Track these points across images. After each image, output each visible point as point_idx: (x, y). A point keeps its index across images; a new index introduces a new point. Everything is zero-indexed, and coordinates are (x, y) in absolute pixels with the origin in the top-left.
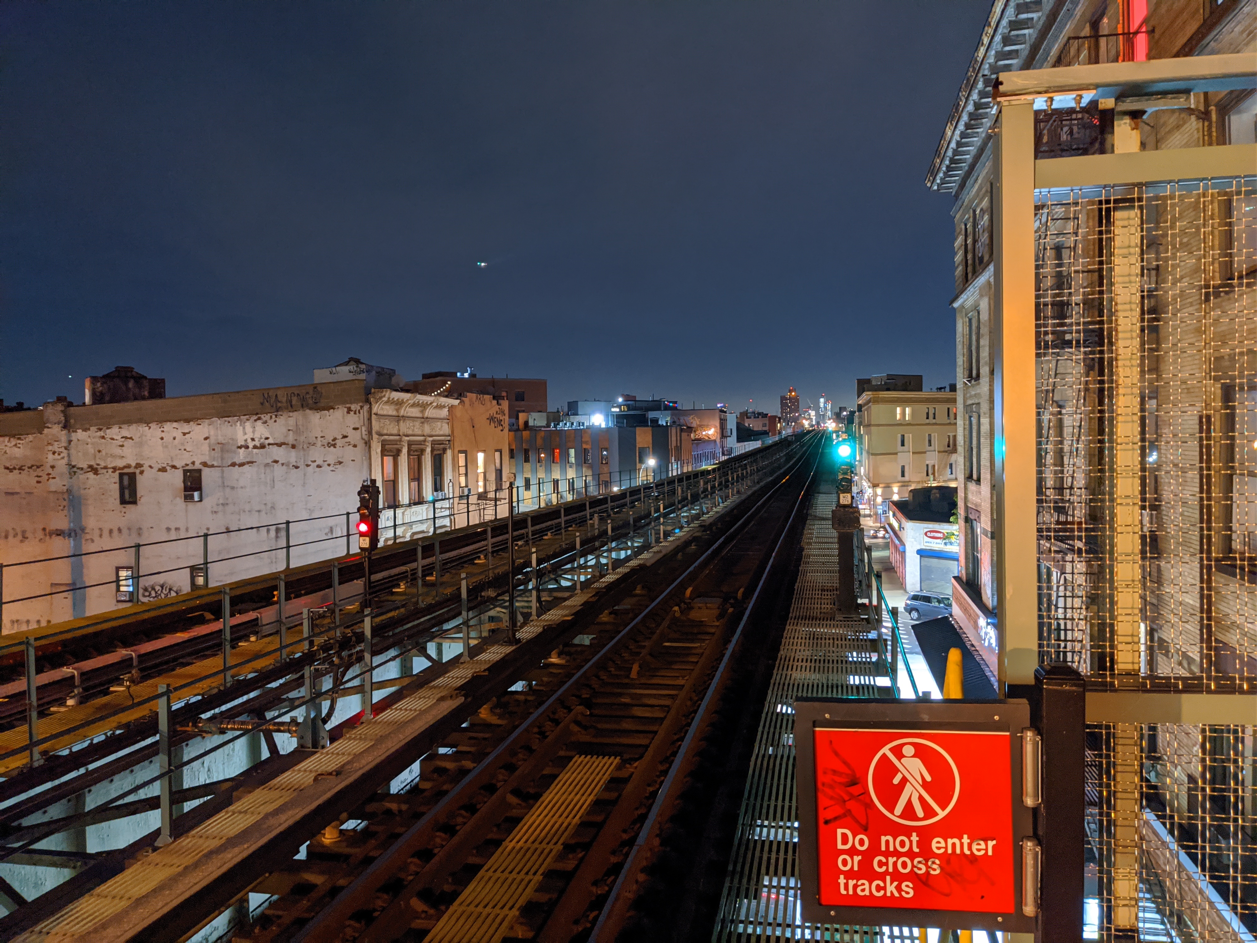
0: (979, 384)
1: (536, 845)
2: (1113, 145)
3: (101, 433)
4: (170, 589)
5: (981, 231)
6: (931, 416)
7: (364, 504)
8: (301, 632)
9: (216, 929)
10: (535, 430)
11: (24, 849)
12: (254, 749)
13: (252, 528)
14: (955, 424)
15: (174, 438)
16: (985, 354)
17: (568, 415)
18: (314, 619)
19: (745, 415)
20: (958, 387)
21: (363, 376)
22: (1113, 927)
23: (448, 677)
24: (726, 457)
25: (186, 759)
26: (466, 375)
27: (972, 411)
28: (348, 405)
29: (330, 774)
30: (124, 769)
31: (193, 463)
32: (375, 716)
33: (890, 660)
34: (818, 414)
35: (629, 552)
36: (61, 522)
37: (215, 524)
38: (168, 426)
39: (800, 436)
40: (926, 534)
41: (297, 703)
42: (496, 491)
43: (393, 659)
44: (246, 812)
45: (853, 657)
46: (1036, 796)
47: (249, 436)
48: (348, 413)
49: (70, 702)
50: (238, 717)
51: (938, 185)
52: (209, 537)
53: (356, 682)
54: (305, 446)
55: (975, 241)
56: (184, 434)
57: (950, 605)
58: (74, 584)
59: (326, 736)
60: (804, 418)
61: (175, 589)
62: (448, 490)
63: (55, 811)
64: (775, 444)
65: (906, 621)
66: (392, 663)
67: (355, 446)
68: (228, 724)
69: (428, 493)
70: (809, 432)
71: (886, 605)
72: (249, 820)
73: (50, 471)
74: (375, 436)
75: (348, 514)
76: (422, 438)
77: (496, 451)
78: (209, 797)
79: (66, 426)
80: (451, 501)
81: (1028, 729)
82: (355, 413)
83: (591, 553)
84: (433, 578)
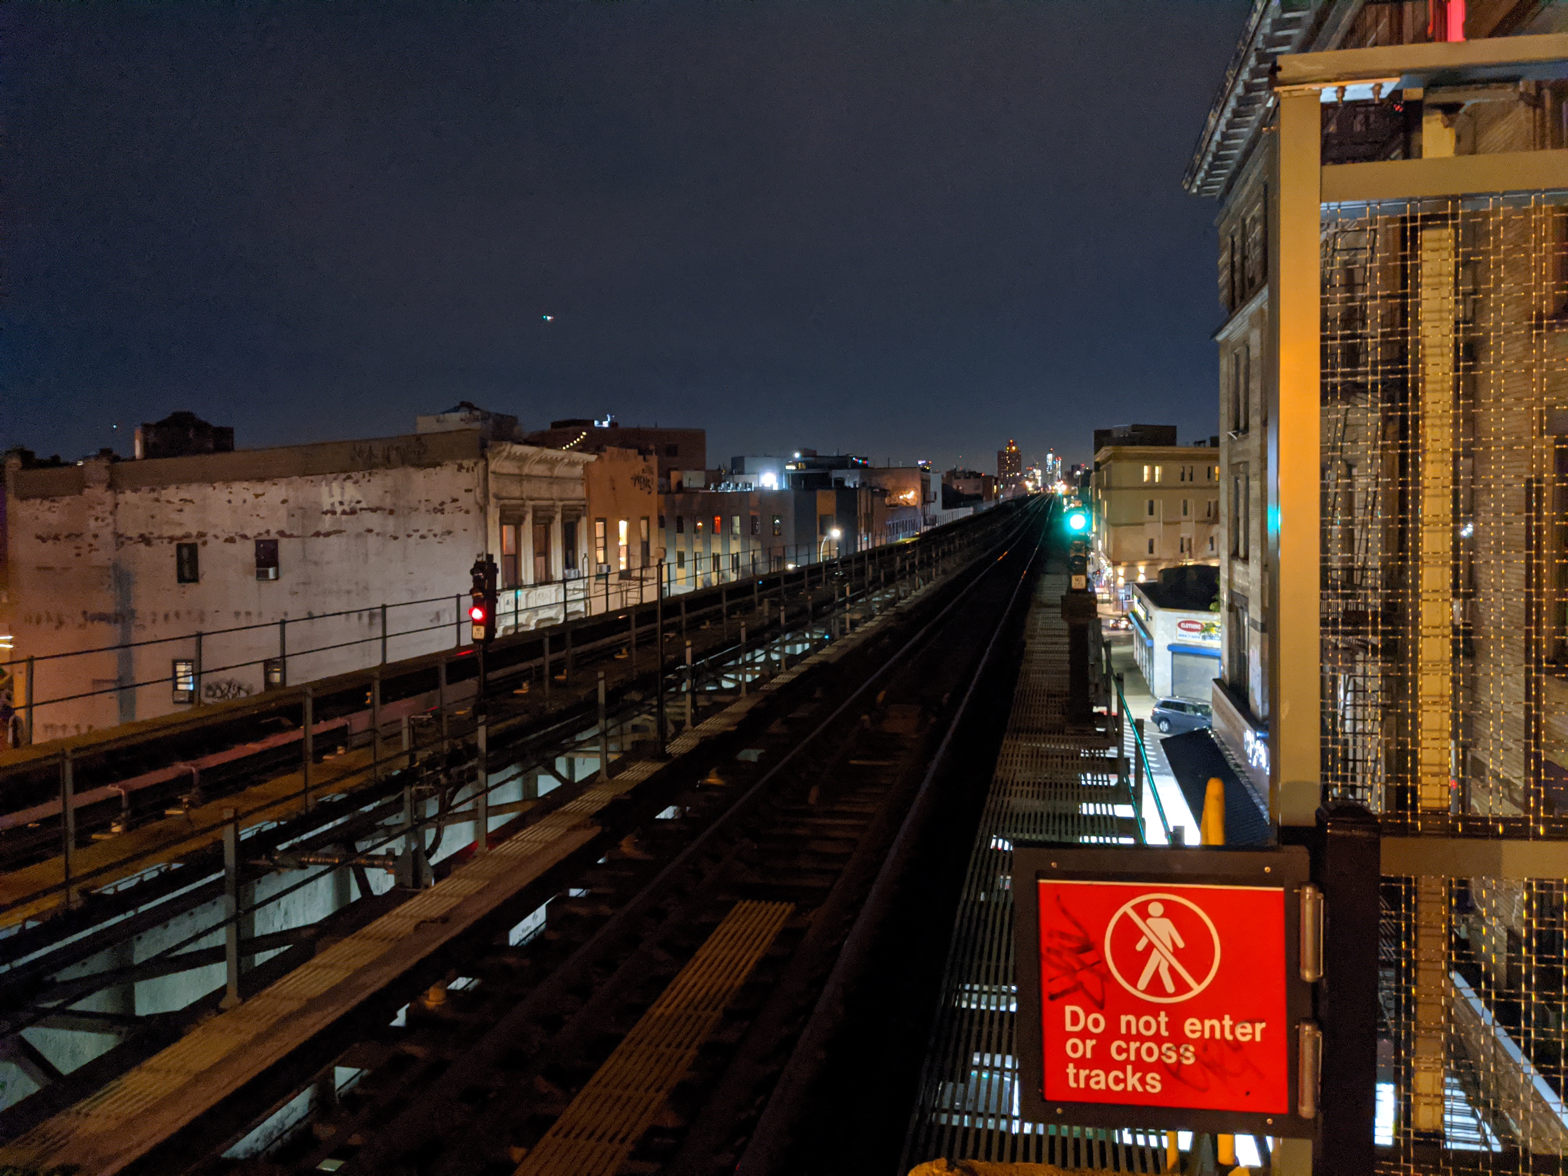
0: (1248, 437)
1: (690, 1011)
2: (1421, 147)
3: (155, 495)
4: (239, 688)
5: (1252, 246)
6: (1187, 477)
7: (478, 584)
8: (400, 743)
9: (294, 1110)
10: (691, 493)
11: (60, 1011)
12: (342, 890)
13: (340, 614)
14: (1218, 487)
15: (245, 501)
16: (1255, 399)
17: (731, 473)
18: (416, 728)
19: (953, 474)
20: (1221, 441)
21: (477, 425)
22: (1412, 1131)
23: (582, 801)
24: (929, 528)
25: (258, 900)
26: (606, 424)
27: (1239, 472)
28: (459, 461)
29: (433, 921)
30: (182, 911)
31: (268, 532)
32: (491, 848)
33: (1133, 784)
34: (1044, 475)
35: (807, 646)
36: (105, 602)
37: (295, 609)
38: (237, 487)
39: (1023, 500)
40: (1179, 625)
41: (395, 831)
42: (642, 569)
43: (512, 778)
44: (332, 966)
45: (1086, 780)
46: (1316, 968)
47: (337, 498)
48: (459, 470)
49: (116, 829)
50: (322, 847)
51: (1199, 187)
52: (287, 625)
53: (468, 807)
54: (406, 512)
55: (1244, 258)
56: (257, 496)
57: (1209, 715)
58: (120, 679)
59: (430, 872)
60: (1028, 479)
61: (245, 687)
62: (583, 566)
63: (99, 963)
64: (990, 512)
65: (1154, 734)
66: (512, 784)
67: (467, 512)
68: (310, 856)
69: (558, 570)
70: (1033, 496)
71: (1129, 716)
72: (336, 977)
73: (92, 541)
74: (492, 500)
75: (458, 597)
76: (550, 503)
77: (643, 518)
78: (286, 948)
79: (112, 486)
80: (586, 581)
81: (1307, 884)
82: (468, 470)
83: (760, 647)
84: (563, 677)
